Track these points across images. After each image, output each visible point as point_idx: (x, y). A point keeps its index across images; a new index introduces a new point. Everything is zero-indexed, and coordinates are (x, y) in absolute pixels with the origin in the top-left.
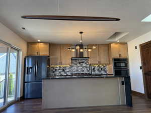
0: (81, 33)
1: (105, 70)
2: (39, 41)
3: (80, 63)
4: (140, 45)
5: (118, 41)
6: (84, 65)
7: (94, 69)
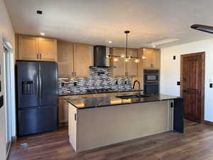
1: (130, 84)
3: (99, 74)
4: (182, 56)
6: (104, 76)
7: (117, 83)
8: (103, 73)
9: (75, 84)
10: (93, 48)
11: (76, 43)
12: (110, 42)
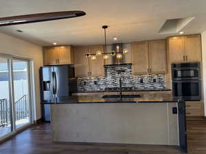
0: (105, 27)
1: (161, 82)
2: (55, 44)
3: (119, 72)
5: (181, 33)
6: (125, 74)
7: (142, 81)
8: (124, 71)
9: (95, 83)
10: (110, 47)
11: (91, 46)
12: (115, 39)
